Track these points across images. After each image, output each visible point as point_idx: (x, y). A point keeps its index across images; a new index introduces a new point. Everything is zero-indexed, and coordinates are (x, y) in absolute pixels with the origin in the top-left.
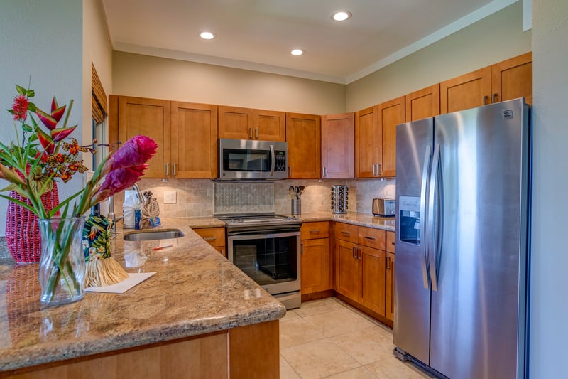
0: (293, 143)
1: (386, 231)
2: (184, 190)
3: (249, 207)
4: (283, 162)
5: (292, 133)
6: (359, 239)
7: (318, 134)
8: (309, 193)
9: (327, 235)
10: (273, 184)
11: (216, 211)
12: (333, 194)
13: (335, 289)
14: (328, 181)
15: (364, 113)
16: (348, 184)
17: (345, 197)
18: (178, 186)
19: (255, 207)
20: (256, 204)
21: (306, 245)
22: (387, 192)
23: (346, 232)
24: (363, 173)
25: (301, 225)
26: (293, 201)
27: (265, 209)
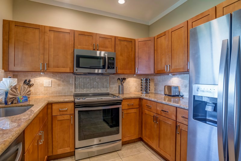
0: (119, 53)
1: (176, 108)
2: (57, 79)
3: (95, 89)
4: (113, 64)
5: (118, 48)
6: (157, 110)
7: (133, 50)
8: (129, 82)
9: (138, 107)
10: (109, 77)
11: (75, 91)
12: (142, 82)
13: (142, 137)
14: (139, 76)
15: (159, 36)
16: (150, 77)
17: (148, 84)
18: (53, 77)
19: (98, 89)
20: (99, 88)
21: (125, 113)
22: (172, 82)
23: (149, 105)
24: (159, 70)
25: (122, 100)
26: (119, 86)
27: (104, 91)
